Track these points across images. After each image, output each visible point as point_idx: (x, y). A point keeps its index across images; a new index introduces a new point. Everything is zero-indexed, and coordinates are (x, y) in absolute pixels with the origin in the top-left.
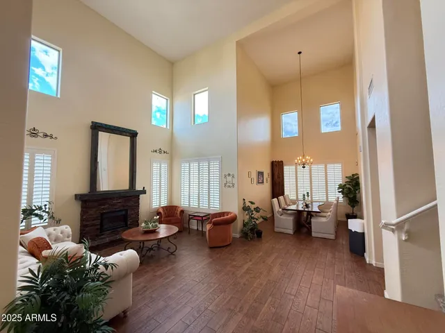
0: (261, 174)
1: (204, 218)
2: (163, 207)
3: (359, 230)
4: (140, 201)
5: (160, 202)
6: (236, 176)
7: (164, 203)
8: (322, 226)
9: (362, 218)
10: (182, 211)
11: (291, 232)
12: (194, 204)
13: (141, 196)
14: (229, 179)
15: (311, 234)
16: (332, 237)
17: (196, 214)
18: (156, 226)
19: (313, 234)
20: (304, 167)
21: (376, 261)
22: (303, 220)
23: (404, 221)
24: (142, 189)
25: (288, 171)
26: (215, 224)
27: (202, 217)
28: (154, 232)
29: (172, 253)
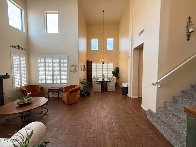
0: (84, 66)
1: (59, 90)
2: (25, 87)
3: (126, 87)
4: (4, 84)
5: (21, 84)
8: (111, 87)
9: (127, 82)
10: (42, 88)
11: (100, 91)
12: (49, 82)
13: (4, 80)
14: (74, 68)
15: (107, 90)
16: (115, 90)
17: (52, 88)
18: (31, 99)
19: (108, 90)
20: (103, 64)
21: (132, 96)
22: (104, 85)
23: (160, 82)
24: (5, 75)
25: (94, 65)
26: (71, 92)
27: (58, 89)
28: (29, 104)
29: (45, 114)
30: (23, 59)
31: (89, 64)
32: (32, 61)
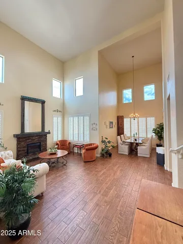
0: (111, 123)
2: (59, 141)
3: (162, 153)
4: (47, 137)
5: (58, 138)
6: (98, 124)
7: (60, 139)
8: (143, 151)
9: (164, 146)
10: (70, 143)
11: (127, 154)
12: (76, 139)
13: (48, 135)
14: (94, 126)
15: (137, 155)
16: (148, 156)
17: (77, 145)
18: (56, 151)
19: (139, 155)
20: (134, 119)
22: (133, 148)
24: (48, 131)
25: (126, 122)
26: (87, 150)
27: (80, 146)
28: (55, 154)
29: (65, 165)
30: (60, 119)
31: (120, 120)
32: (66, 119)
